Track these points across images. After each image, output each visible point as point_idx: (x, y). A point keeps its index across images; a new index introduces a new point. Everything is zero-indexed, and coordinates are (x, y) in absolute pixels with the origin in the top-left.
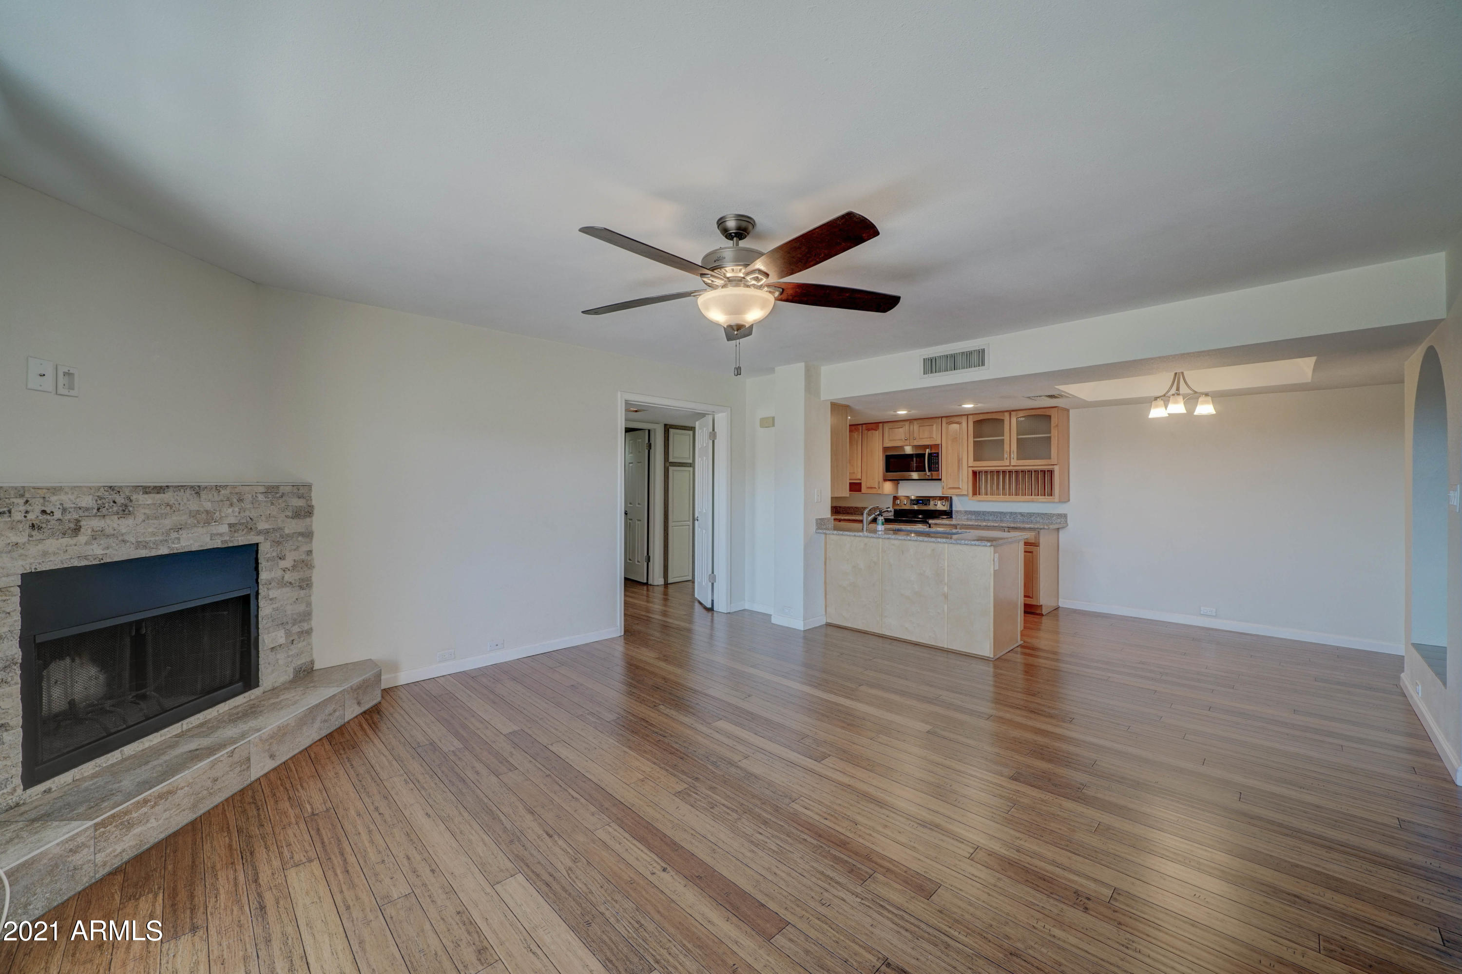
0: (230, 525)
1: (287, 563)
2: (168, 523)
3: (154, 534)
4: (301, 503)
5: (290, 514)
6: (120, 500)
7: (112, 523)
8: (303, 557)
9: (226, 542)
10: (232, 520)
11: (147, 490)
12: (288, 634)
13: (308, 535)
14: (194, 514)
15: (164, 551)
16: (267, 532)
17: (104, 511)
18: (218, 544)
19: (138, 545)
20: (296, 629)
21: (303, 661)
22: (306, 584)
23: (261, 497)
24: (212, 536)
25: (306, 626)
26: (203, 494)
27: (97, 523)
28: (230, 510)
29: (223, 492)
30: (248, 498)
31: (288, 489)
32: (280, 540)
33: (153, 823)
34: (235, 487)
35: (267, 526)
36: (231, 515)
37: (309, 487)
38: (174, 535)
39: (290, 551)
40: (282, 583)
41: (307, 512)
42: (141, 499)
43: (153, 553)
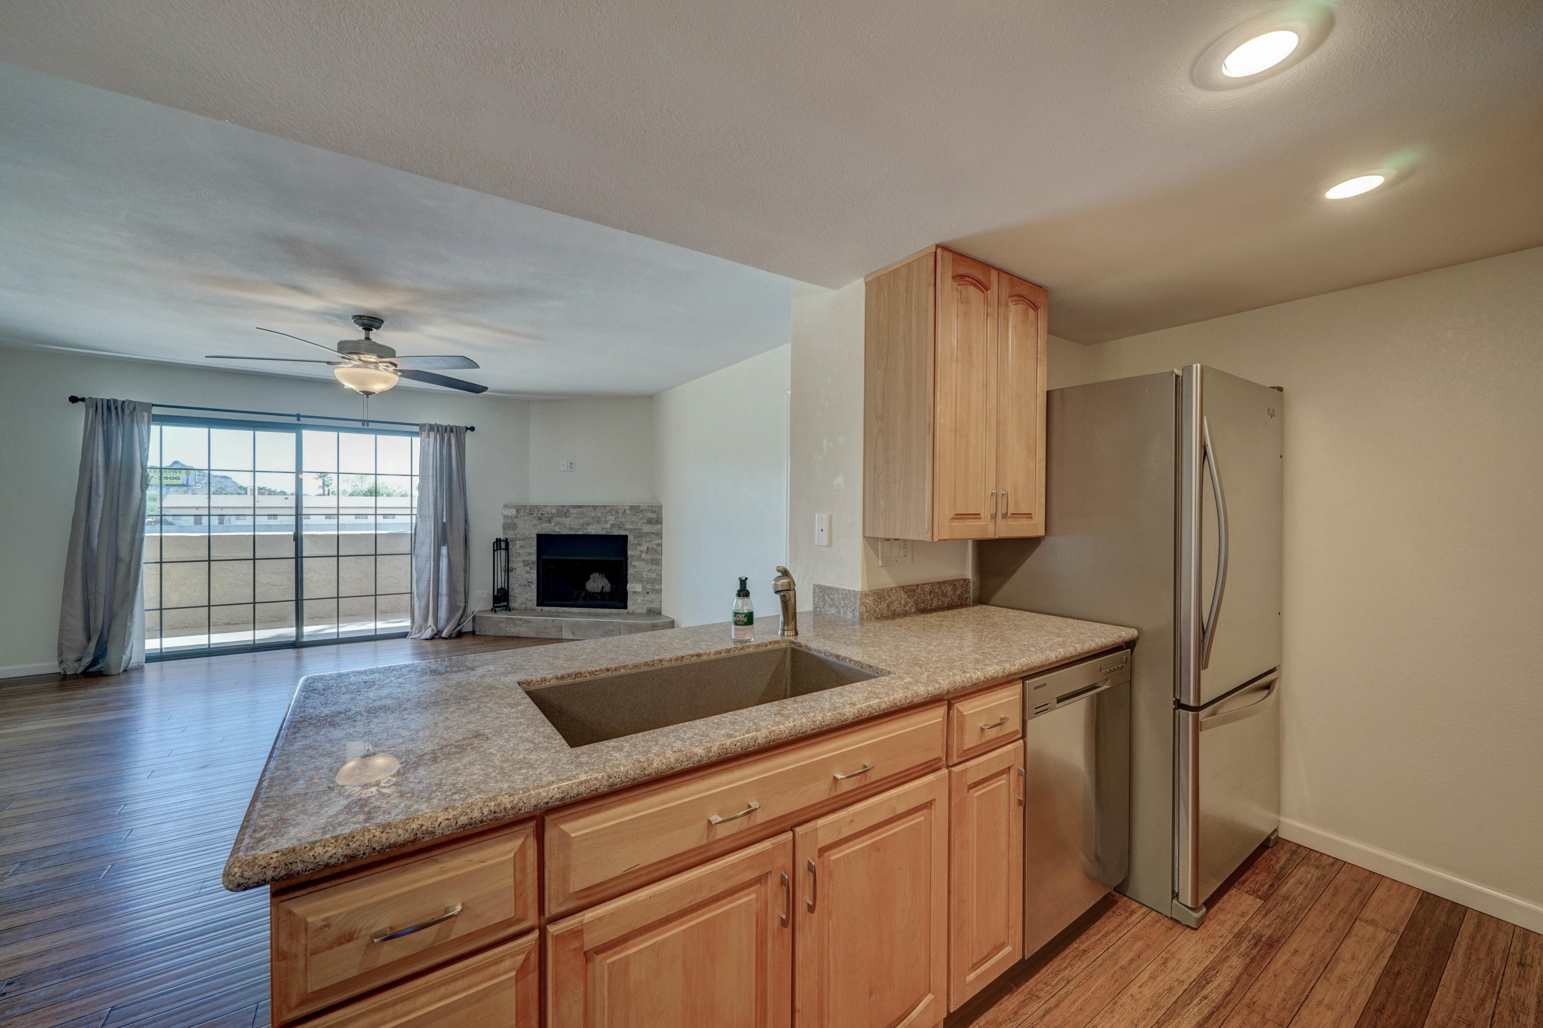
0: (612, 525)
1: (644, 548)
2: (582, 521)
3: (576, 525)
4: (653, 516)
5: (646, 521)
6: (565, 511)
7: (563, 520)
8: (655, 547)
9: (609, 532)
10: (612, 522)
11: (575, 507)
12: (644, 588)
13: (659, 535)
14: (593, 518)
15: (580, 533)
16: (629, 530)
17: (559, 515)
18: (604, 533)
19: (571, 529)
20: (649, 586)
21: (654, 606)
22: (657, 562)
23: (628, 511)
24: (602, 529)
25: (657, 587)
26: (598, 509)
27: (558, 519)
28: (611, 517)
29: (608, 508)
30: (621, 511)
31: (645, 508)
32: (640, 535)
33: (522, 629)
34: (613, 506)
35: (632, 527)
36: (611, 519)
37: (661, 507)
38: (585, 526)
39: (646, 542)
40: (640, 558)
41: (658, 521)
42: (574, 511)
43: (576, 533)
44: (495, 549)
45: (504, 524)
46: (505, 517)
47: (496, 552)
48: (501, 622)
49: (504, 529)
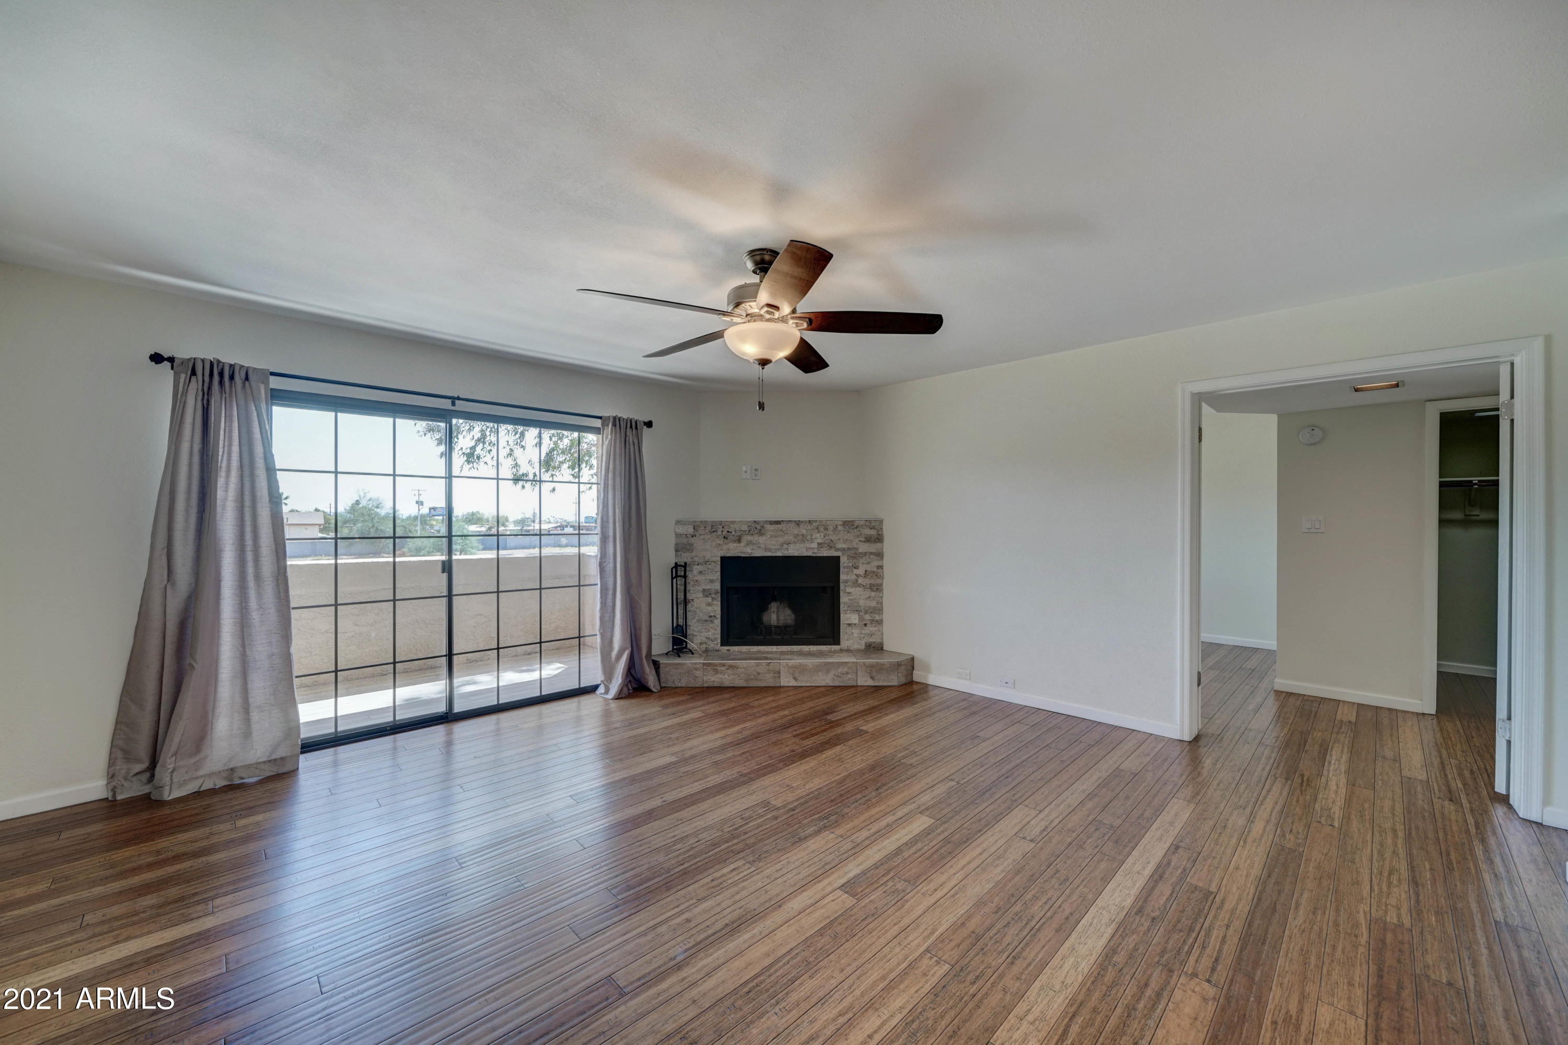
0: (819, 544)
1: (861, 571)
2: (781, 540)
3: (774, 545)
4: (873, 532)
5: (863, 539)
6: (758, 527)
7: (756, 538)
8: (875, 569)
9: (815, 553)
10: (820, 541)
11: (771, 523)
12: (861, 618)
13: (880, 555)
14: (796, 536)
15: (779, 554)
16: (843, 550)
17: (751, 532)
18: (810, 554)
19: (766, 549)
20: (867, 617)
21: (874, 640)
22: (878, 588)
23: (840, 528)
24: (807, 549)
25: (877, 617)
26: (802, 526)
27: (749, 538)
28: (818, 535)
29: (814, 524)
30: (831, 528)
31: (862, 523)
32: (855, 555)
34: (821, 521)
35: (844, 546)
36: (819, 537)
37: (881, 522)
38: (785, 546)
39: (863, 564)
40: (856, 584)
41: (879, 539)
42: (768, 527)
43: (774, 555)
44: (674, 575)
45: (676, 544)
46: (678, 535)
47: (675, 580)
48: (696, 669)
49: (676, 551)
